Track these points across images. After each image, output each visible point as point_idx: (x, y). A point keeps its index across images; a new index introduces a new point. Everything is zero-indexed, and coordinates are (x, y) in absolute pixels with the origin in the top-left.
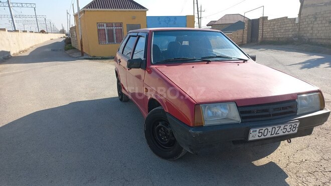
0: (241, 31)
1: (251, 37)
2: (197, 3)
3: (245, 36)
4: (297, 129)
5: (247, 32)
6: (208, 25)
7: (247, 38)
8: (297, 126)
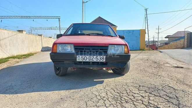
0: (182, 40)
1: (190, 44)
2: (147, 23)
3: (186, 43)
4: (105, 60)
5: (186, 40)
6: (166, 38)
7: (187, 44)
8: (105, 58)
